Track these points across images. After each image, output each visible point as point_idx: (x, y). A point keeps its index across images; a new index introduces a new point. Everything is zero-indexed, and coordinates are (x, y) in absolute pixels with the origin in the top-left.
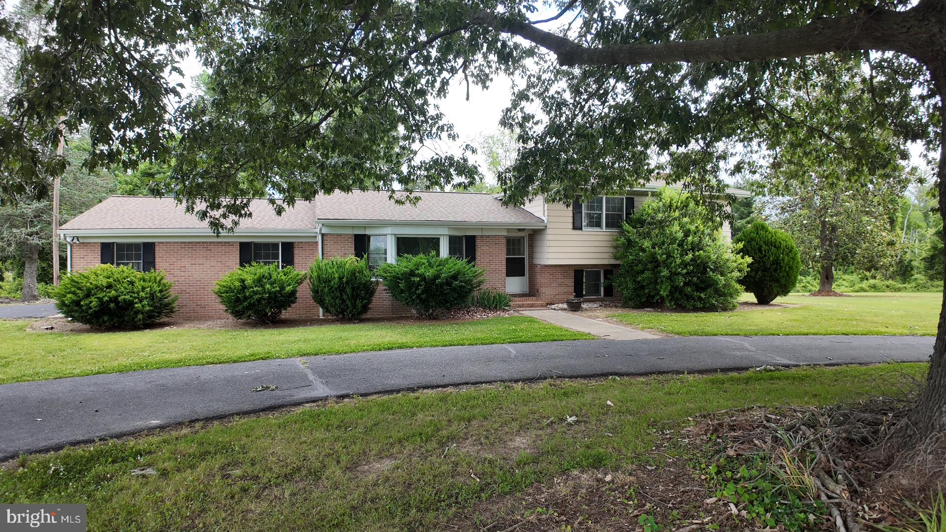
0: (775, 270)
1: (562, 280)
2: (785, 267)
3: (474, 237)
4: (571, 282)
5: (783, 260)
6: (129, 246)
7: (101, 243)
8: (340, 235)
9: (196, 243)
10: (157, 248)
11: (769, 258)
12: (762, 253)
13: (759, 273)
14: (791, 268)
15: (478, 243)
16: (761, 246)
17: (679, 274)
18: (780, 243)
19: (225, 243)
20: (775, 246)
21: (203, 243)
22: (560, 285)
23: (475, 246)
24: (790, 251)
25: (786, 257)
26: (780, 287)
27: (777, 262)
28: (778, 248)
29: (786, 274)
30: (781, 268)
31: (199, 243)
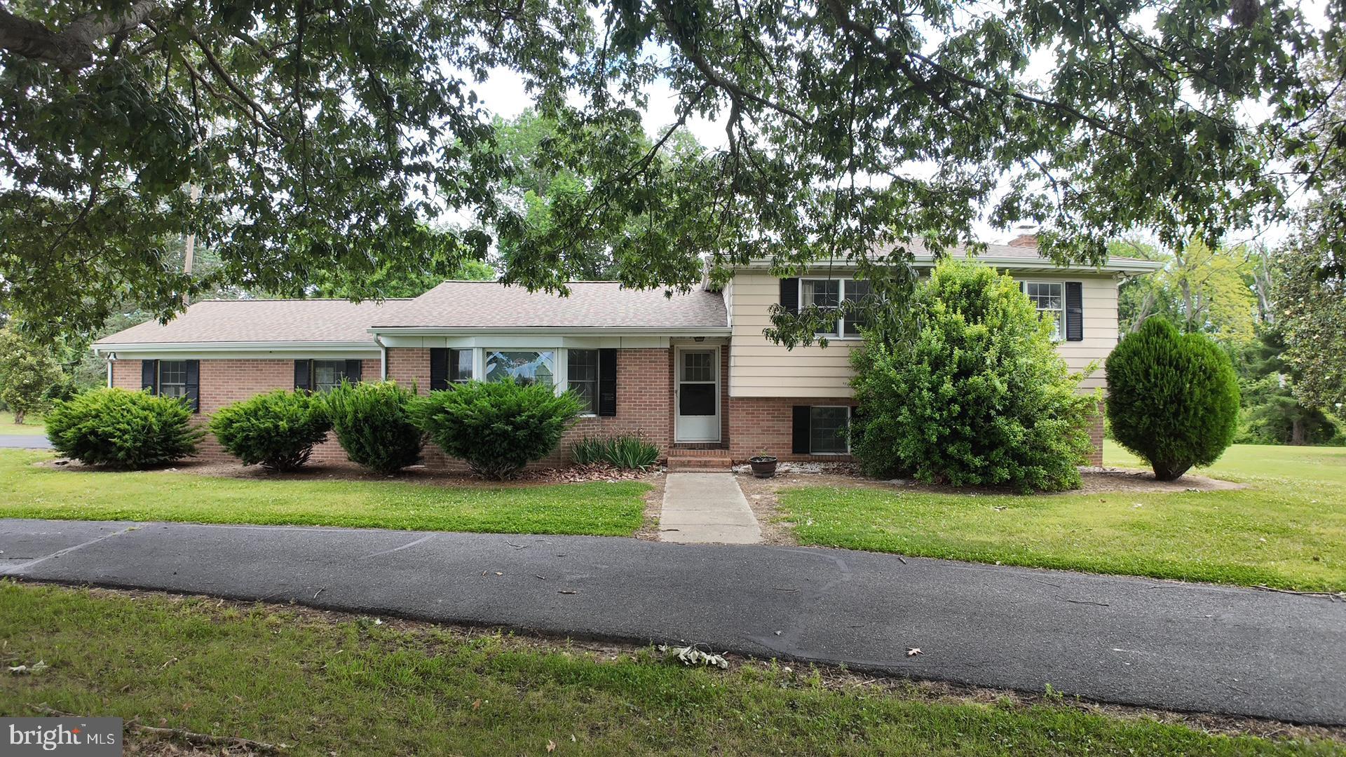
0: (1176, 415)
1: (771, 424)
2: (1196, 409)
3: (614, 351)
4: (787, 427)
5: (1191, 393)
6: (175, 364)
7: (143, 361)
8: (412, 349)
9: (245, 360)
10: (202, 367)
11: (1162, 390)
12: (1149, 381)
13: (1144, 418)
14: (1210, 410)
15: (622, 361)
16: (1150, 367)
17: (931, 419)
18: (1189, 361)
19: (279, 360)
20: (1177, 368)
21: (253, 360)
22: (765, 431)
23: (615, 365)
24: (1209, 378)
25: (1197, 391)
26: (1190, 446)
27: (1178, 398)
28: (1181, 370)
29: (1199, 423)
30: (1187, 410)
31: (248, 360)
